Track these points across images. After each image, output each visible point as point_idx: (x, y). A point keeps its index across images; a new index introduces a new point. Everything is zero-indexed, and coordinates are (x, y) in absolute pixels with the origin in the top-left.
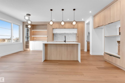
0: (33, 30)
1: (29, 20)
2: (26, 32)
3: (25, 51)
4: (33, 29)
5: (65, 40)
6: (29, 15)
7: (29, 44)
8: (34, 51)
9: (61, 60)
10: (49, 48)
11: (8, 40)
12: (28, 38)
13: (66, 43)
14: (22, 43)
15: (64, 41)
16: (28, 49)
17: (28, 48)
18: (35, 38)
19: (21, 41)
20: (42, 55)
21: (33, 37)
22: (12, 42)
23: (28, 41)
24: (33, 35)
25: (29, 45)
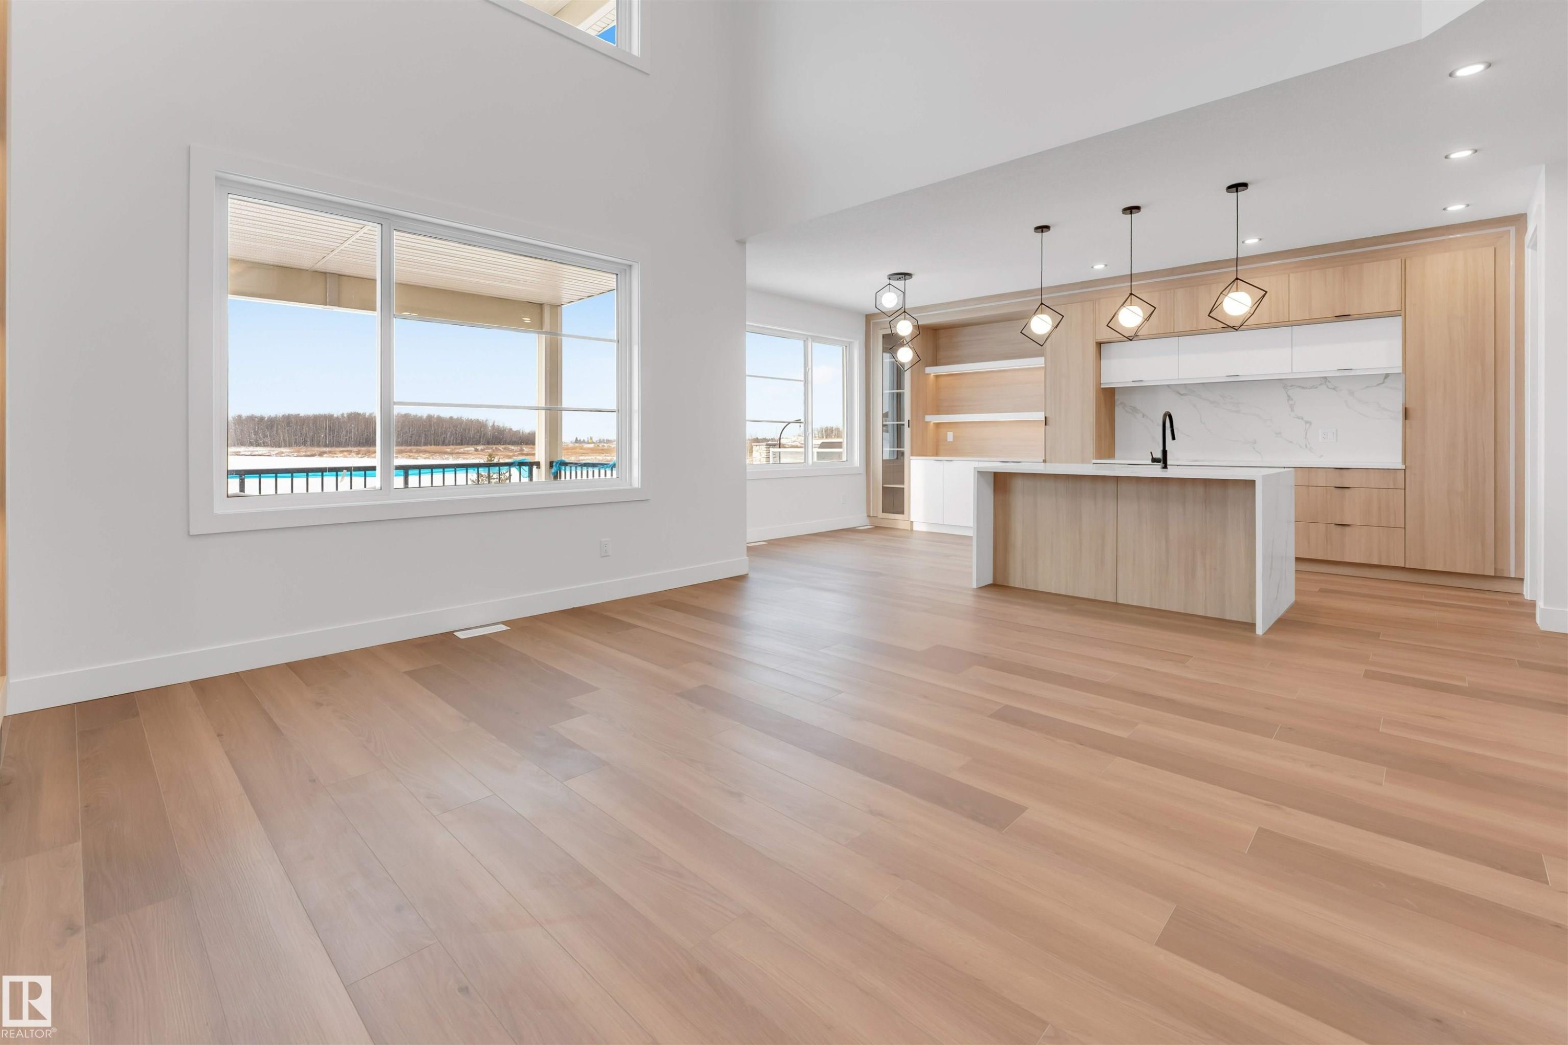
0: (932, 371)
1: (903, 312)
2: (887, 391)
3: (877, 528)
4: (935, 363)
5: (1165, 452)
6: (906, 275)
7: (903, 483)
8: (935, 538)
9: (1111, 599)
10: (1021, 503)
11: (769, 446)
12: (899, 430)
13: (1171, 473)
14: (863, 470)
15: (1154, 460)
16: (898, 520)
17: (902, 512)
18: (950, 436)
19: (857, 459)
20: (971, 545)
21: (938, 425)
22: (810, 462)
23: (901, 455)
24: (938, 412)
25: (905, 486)
